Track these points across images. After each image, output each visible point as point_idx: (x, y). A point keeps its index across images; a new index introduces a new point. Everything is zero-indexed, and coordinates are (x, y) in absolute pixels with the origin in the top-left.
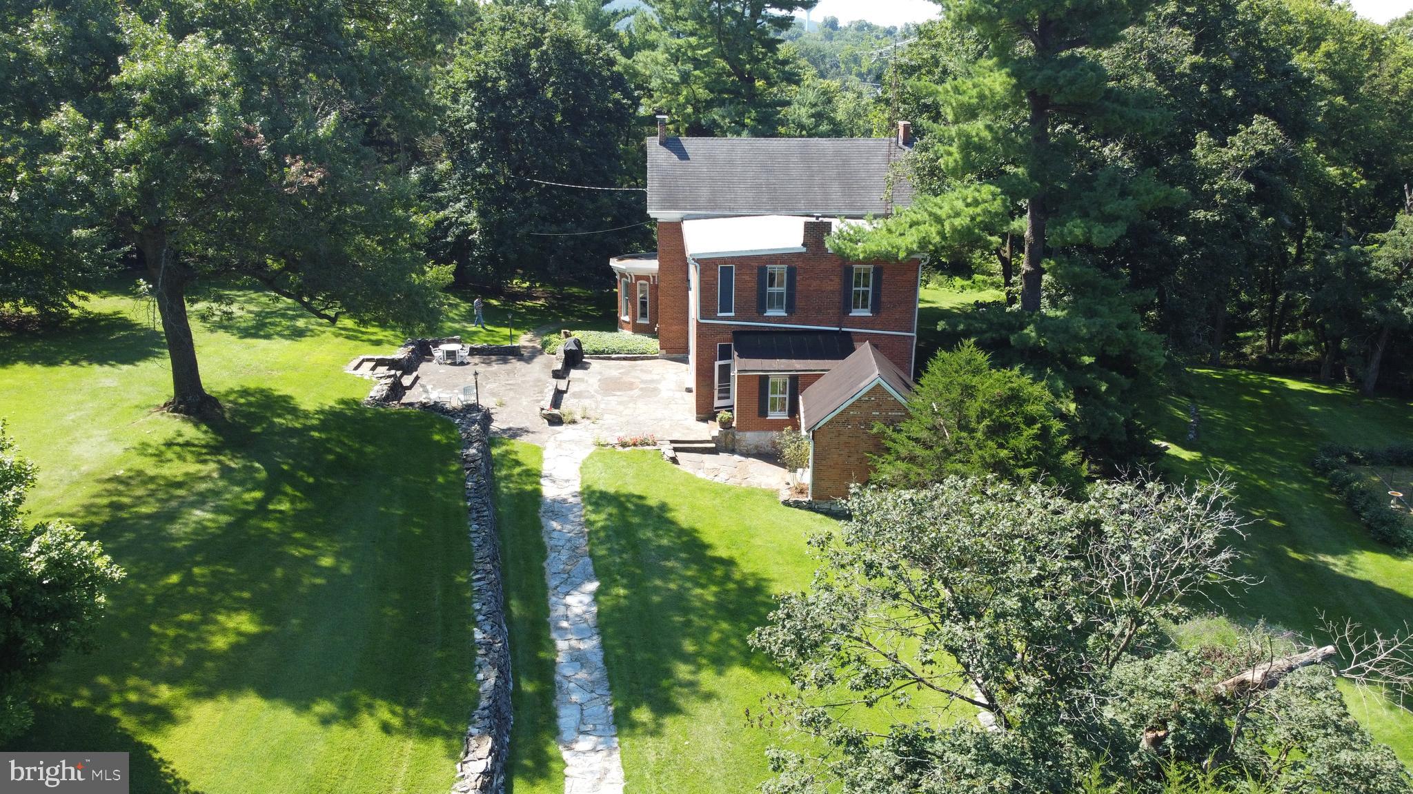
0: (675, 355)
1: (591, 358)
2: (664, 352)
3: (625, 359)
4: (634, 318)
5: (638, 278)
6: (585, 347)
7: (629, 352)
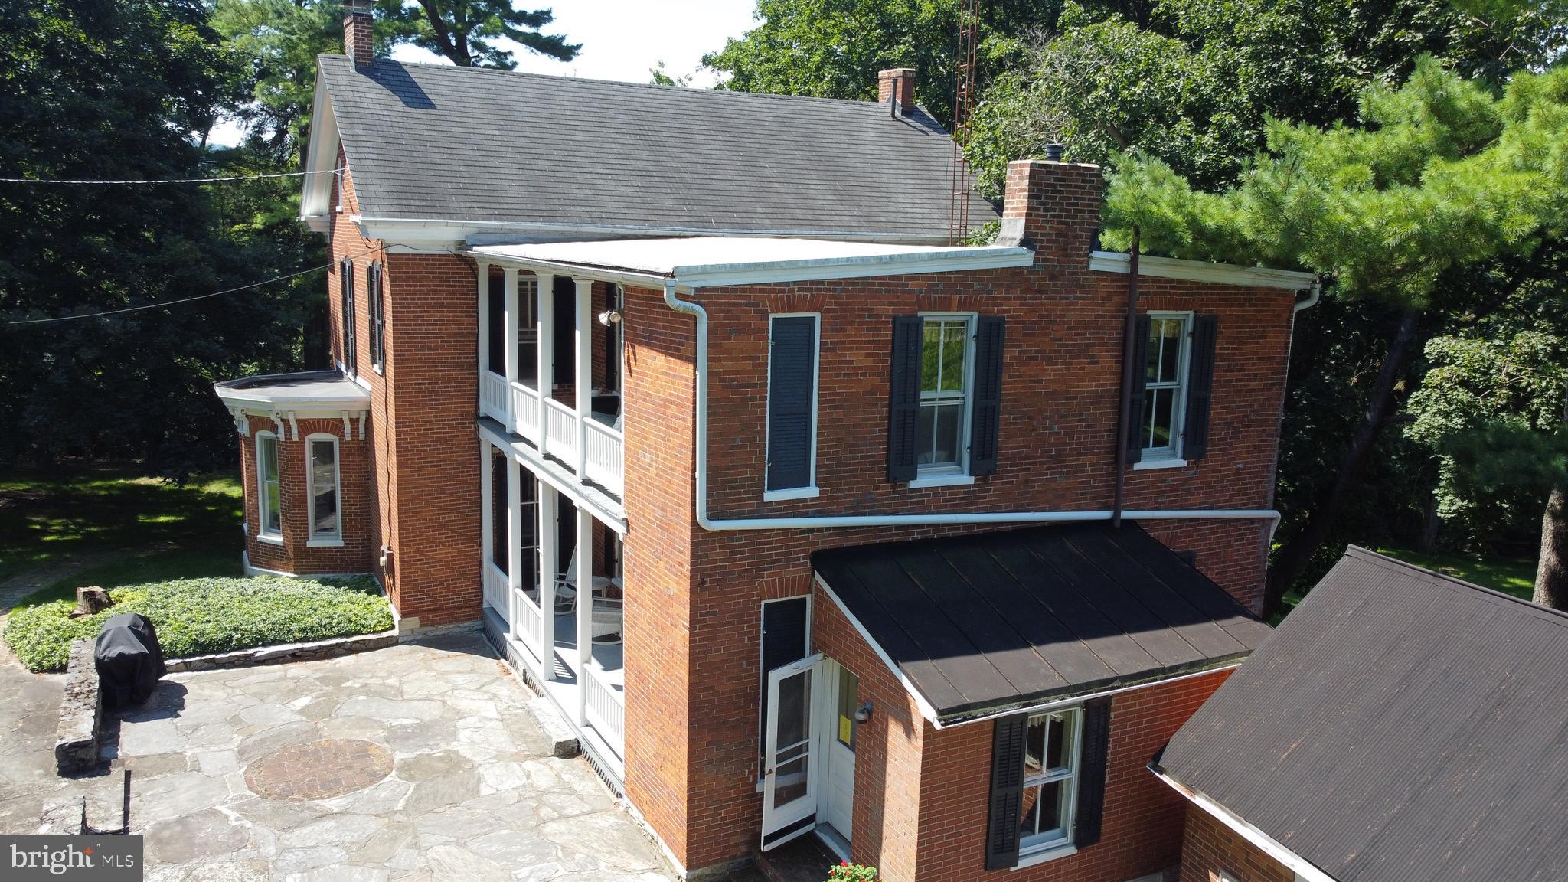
0: (442, 629)
1: (188, 667)
2: (414, 622)
3: (296, 657)
4: (299, 535)
5: (308, 426)
6: (165, 636)
7: (307, 634)
